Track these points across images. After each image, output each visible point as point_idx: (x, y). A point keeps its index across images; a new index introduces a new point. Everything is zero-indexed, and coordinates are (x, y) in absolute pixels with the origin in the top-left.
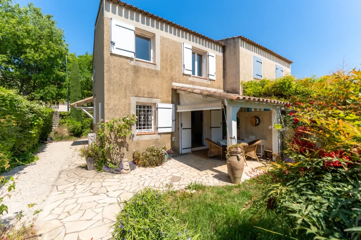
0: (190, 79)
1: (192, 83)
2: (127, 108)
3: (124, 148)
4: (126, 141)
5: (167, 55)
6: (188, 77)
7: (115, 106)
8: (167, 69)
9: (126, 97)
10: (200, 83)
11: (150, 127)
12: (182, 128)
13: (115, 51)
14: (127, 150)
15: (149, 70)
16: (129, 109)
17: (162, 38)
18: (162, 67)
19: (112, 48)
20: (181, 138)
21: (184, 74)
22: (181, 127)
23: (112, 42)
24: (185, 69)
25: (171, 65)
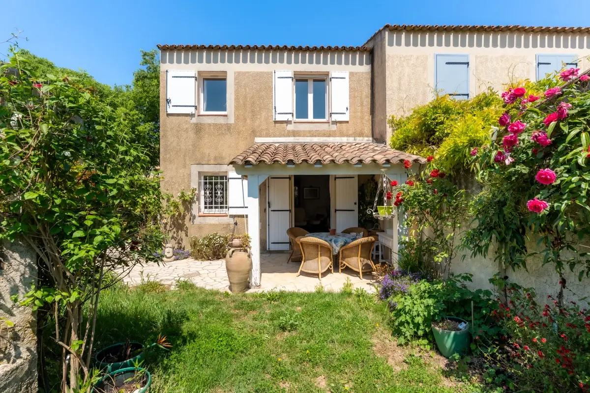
0: (290, 127)
1: (294, 134)
2: (186, 180)
3: (183, 232)
4: (185, 223)
5: (245, 97)
6: (285, 125)
7: (172, 178)
8: (245, 120)
9: (185, 167)
10: (310, 132)
11: (225, 205)
12: (270, 209)
13: (171, 110)
14: (187, 235)
15: (215, 125)
16: (189, 182)
17: (236, 74)
18: (237, 118)
19: (168, 106)
20: (269, 225)
21: (276, 122)
22: (269, 207)
23: (167, 100)
24: (277, 113)
25: (252, 111)
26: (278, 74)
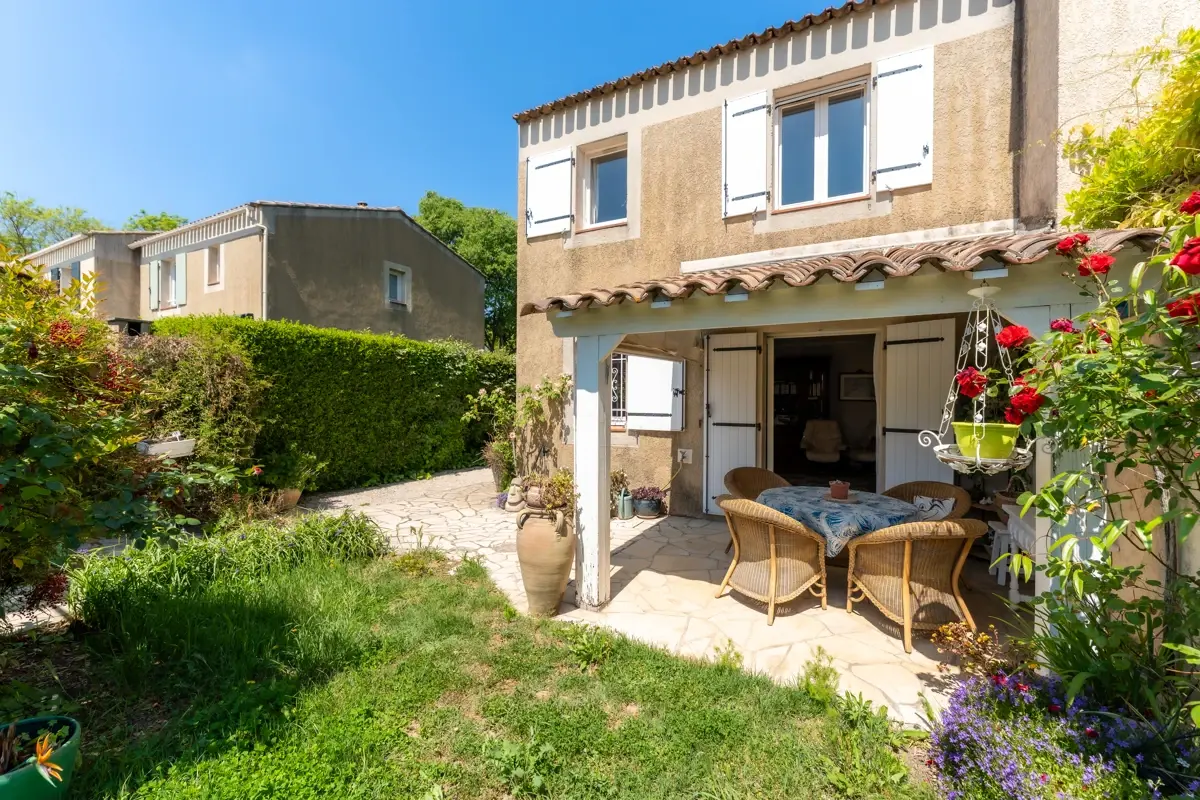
0: (762, 227)
1: (772, 241)
2: (556, 359)
3: (550, 457)
4: (553, 441)
5: (663, 178)
6: (750, 222)
7: (534, 357)
8: (662, 225)
10: (813, 230)
11: (622, 410)
12: (711, 421)
13: (534, 231)
14: (555, 465)
15: (606, 246)
16: (560, 362)
17: (646, 132)
18: (646, 224)
19: (528, 225)
20: (707, 457)
21: (728, 220)
22: (709, 415)
23: (527, 213)
24: (730, 198)
25: (678, 206)
26: (733, 108)
